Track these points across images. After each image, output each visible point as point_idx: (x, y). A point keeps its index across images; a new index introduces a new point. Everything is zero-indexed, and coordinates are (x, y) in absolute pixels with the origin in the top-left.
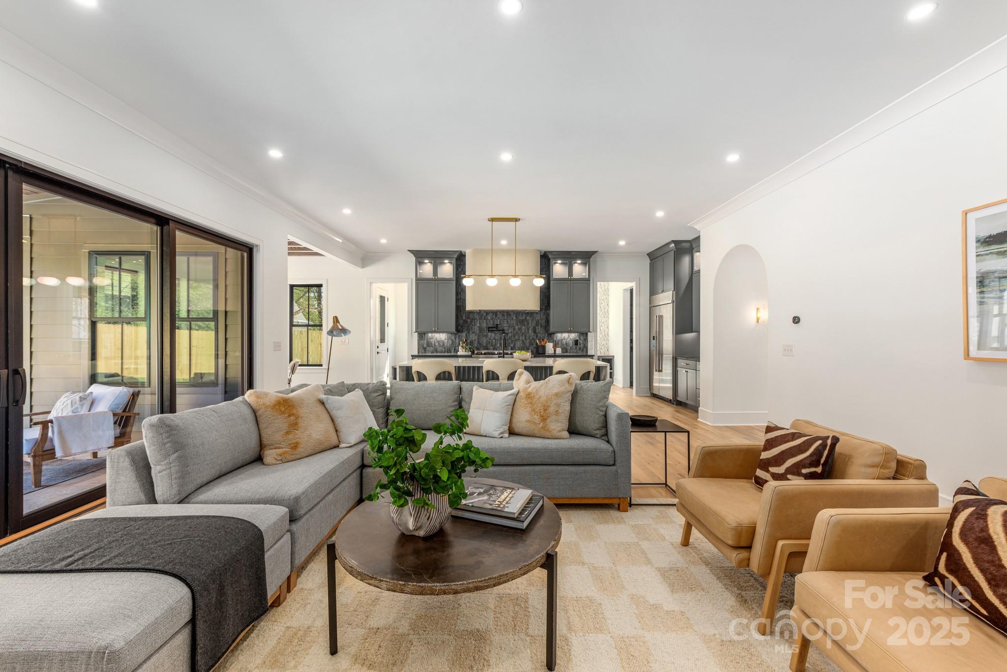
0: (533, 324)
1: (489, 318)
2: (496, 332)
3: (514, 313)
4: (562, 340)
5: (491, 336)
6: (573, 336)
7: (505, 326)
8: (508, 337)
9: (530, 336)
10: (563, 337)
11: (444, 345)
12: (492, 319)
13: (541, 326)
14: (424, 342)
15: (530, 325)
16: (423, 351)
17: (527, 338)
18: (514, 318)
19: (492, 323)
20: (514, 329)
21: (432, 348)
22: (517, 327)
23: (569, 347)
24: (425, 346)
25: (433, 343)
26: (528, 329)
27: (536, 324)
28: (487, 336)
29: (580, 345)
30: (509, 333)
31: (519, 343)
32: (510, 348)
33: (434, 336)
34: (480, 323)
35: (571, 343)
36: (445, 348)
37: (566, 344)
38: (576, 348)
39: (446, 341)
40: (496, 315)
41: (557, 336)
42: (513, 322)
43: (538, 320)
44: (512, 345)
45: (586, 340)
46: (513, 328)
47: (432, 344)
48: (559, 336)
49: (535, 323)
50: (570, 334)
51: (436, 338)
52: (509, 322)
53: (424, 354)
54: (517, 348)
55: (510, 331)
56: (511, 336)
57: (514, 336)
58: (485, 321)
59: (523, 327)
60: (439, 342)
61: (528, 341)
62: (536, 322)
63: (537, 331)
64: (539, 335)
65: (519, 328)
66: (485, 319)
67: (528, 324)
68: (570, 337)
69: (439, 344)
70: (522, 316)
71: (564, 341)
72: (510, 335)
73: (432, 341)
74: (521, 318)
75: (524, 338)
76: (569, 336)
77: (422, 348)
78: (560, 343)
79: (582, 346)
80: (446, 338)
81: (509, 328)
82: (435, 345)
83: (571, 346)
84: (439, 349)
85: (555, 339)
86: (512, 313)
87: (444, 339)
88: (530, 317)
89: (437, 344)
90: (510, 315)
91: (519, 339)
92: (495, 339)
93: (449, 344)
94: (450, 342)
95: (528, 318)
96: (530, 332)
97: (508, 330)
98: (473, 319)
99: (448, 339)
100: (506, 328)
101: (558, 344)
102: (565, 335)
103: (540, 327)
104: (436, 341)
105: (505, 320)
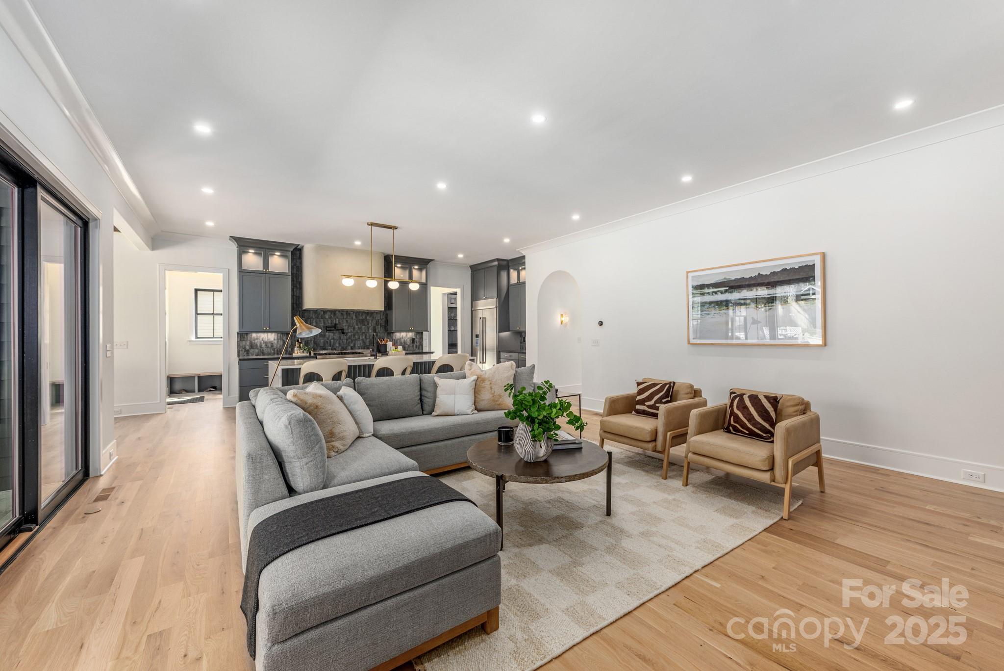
0: (373, 324)
1: (327, 317)
2: (335, 331)
3: (354, 313)
4: (400, 339)
5: (329, 336)
6: (410, 335)
7: (344, 325)
8: (348, 337)
9: (370, 336)
10: (401, 336)
11: (272, 346)
12: (330, 318)
13: (381, 326)
14: (246, 343)
15: (370, 325)
16: (245, 353)
17: (367, 337)
18: (354, 317)
19: (330, 322)
20: (354, 328)
21: (257, 351)
22: (356, 326)
23: (407, 346)
25: (259, 344)
26: (368, 329)
27: (376, 324)
28: (324, 336)
29: (416, 343)
30: (349, 332)
31: (359, 342)
32: (350, 348)
33: (260, 336)
34: (316, 322)
35: (409, 342)
36: (274, 350)
37: (404, 342)
38: (413, 346)
39: (276, 341)
40: (335, 314)
41: (396, 335)
42: (354, 322)
43: (378, 320)
44: (352, 345)
45: (421, 338)
46: (352, 327)
47: (257, 345)
48: (398, 335)
49: (375, 322)
50: (407, 333)
52: (349, 321)
53: (246, 357)
54: (357, 347)
55: (350, 331)
56: (351, 335)
57: (354, 335)
58: (322, 320)
59: (363, 327)
60: (266, 343)
61: (368, 340)
62: (376, 321)
63: (377, 331)
64: (379, 334)
65: (358, 328)
66: (322, 318)
67: (368, 324)
68: (408, 336)
69: (266, 345)
70: (361, 316)
71: (403, 340)
72: (350, 334)
73: (258, 342)
74: (361, 318)
75: (364, 337)
76: (407, 335)
77: (244, 350)
78: (398, 341)
79: (418, 344)
80: (276, 338)
81: (348, 327)
82: (261, 347)
83: (409, 344)
84: (267, 351)
85: (394, 338)
86: (352, 313)
87: (272, 339)
88: (370, 316)
89: (263, 346)
90: (349, 314)
91: (359, 338)
92: (333, 339)
93: (279, 346)
94: (281, 343)
95: (368, 318)
96: (370, 331)
97: (348, 329)
98: (308, 318)
99: (278, 339)
100: (345, 328)
101: (397, 342)
102: (403, 334)
103: (379, 326)
104: (262, 342)
105: (344, 320)
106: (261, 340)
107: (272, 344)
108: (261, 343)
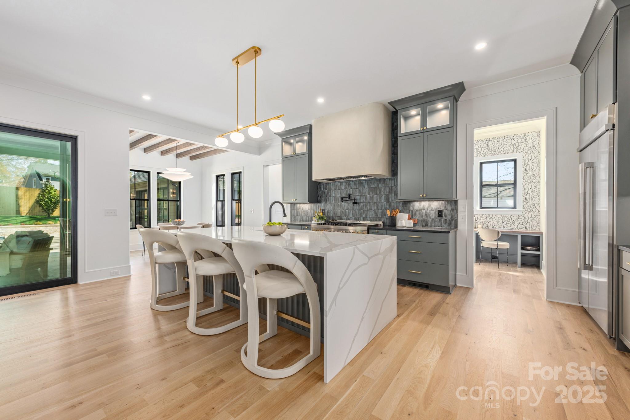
0: (385, 192)
1: (343, 188)
2: (349, 202)
3: (366, 181)
4: (421, 210)
5: (344, 206)
6: (436, 205)
7: (357, 195)
8: (360, 207)
9: (382, 206)
10: (422, 206)
11: (307, 214)
12: (345, 188)
14: (294, 212)
15: (382, 193)
16: (294, 219)
17: (380, 208)
18: (366, 186)
19: (345, 193)
20: (366, 198)
21: (299, 217)
22: (368, 196)
23: (430, 220)
24: (295, 215)
25: (300, 213)
26: (380, 198)
27: (389, 192)
28: (341, 206)
29: (446, 216)
30: (361, 202)
31: (371, 213)
32: (362, 218)
34: (335, 193)
35: (434, 214)
36: (308, 217)
37: (426, 215)
38: (440, 220)
39: (309, 210)
40: (349, 185)
41: (414, 206)
42: (365, 191)
43: (392, 187)
44: (364, 216)
45: (455, 210)
46: (364, 197)
48: (417, 205)
49: (388, 190)
50: (431, 203)
51: (303, 208)
52: (361, 191)
53: (294, 223)
54: (369, 219)
55: (362, 201)
56: (363, 206)
57: (366, 206)
58: (339, 191)
59: (375, 196)
60: (304, 211)
61: (380, 211)
62: (389, 188)
63: (390, 200)
64: (392, 204)
65: (370, 197)
66: (339, 189)
67: (380, 193)
68: (432, 206)
69: (304, 213)
70: (374, 184)
71: (424, 212)
72: (362, 204)
73: (300, 211)
74: (373, 186)
75: (376, 208)
76: (430, 205)
77: (293, 217)
78: (418, 213)
79: (449, 218)
81: (361, 197)
82: (302, 214)
83: (433, 217)
84: (305, 218)
85: (411, 209)
86: (364, 181)
88: (382, 184)
89: (303, 214)
90: (362, 183)
91: (371, 209)
92: (348, 209)
93: (311, 214)
94: (312, 212)
95: (380, 186)
96: (383, 201)
97: (360, 199)
98: (329, 190)
100: (358, 198)
101: (415, 215)
102: (425, 204)
103: (393, 195)
105: (357, 189)
106: (302, 209)
107: (307, 212)
108: (301, 211)
